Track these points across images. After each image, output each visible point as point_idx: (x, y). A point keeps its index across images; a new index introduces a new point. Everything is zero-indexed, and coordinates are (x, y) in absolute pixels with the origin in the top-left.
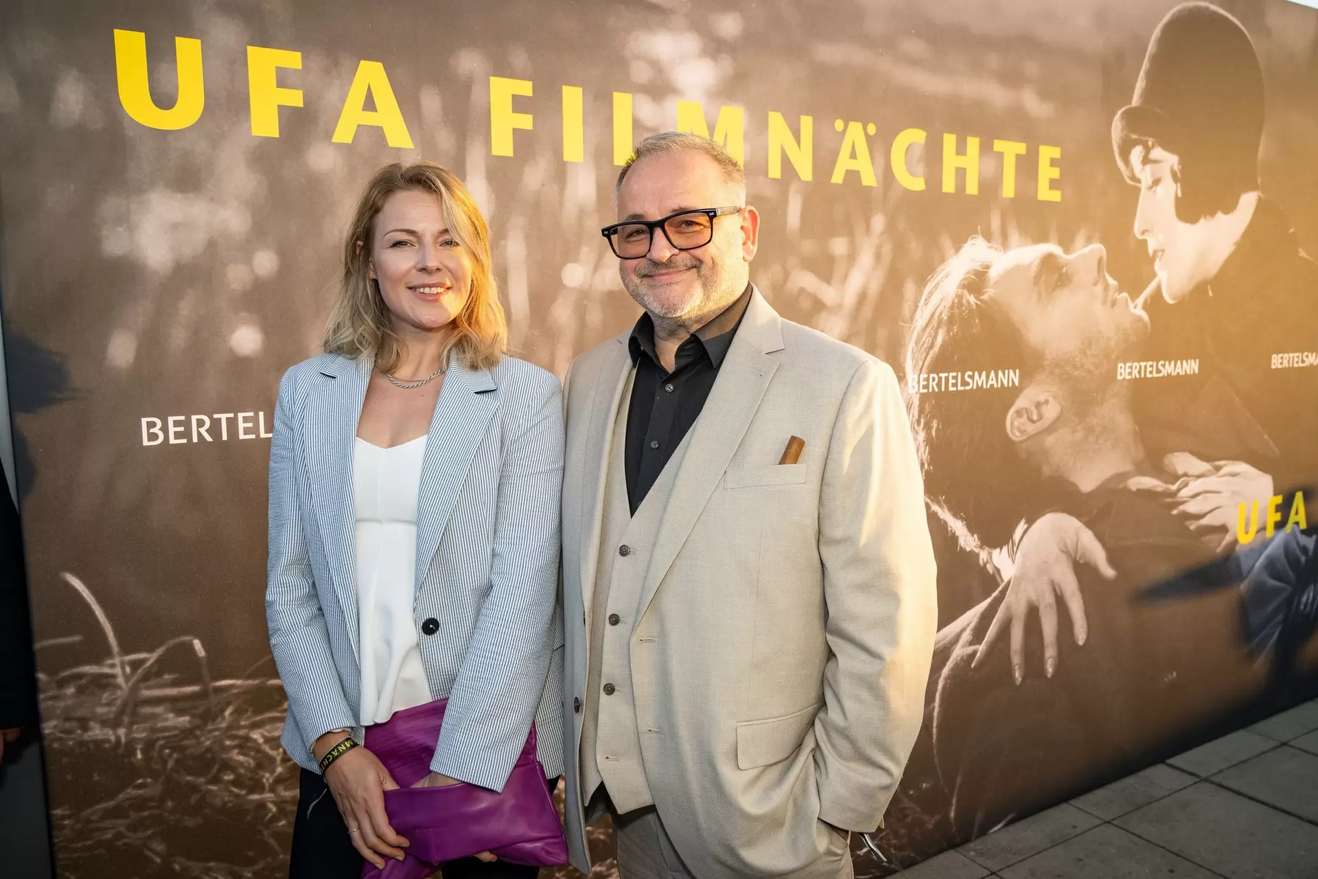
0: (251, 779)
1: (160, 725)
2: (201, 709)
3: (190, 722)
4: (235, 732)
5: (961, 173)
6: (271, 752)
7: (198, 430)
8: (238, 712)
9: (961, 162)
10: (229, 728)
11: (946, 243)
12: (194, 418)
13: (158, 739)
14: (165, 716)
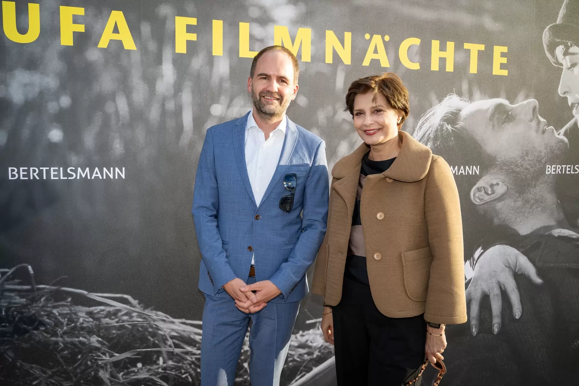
0: (52, 330)
1: (13, 301)
2: (30, 297)
3: (25, 301)
4: (45, 309)
5: (443, 61)
6: (62, 320)
7: (33, 175)
8: (47, 300)
9: (443, 54)
10: (43, 307)
11: (433, 97)
12: (31, 169)
13: (12, 307)
14: (15, 298)
